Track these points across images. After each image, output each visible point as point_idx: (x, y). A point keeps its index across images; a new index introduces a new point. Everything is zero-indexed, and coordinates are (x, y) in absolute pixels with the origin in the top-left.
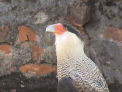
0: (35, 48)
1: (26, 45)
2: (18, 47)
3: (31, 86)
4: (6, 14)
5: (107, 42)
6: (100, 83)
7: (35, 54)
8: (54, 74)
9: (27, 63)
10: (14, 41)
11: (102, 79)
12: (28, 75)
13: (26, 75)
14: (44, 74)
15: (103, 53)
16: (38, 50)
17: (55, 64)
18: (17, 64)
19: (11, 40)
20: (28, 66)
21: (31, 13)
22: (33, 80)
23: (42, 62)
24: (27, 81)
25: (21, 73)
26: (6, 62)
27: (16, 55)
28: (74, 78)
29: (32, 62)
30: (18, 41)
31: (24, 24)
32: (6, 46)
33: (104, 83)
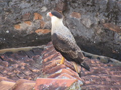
0: (41, 22)
1: (38, 21)
2: (34, 22)
3: (41, 38)
4: (29, 8)
5: (73, 19)
6: (70, 36)
7: (42, 25)
8: (50, 33)
9: (39, 29)
10: (32, 19)
11: (71, 35)
12: (39, 34)
13: (38, 34)
14: (46, 33)
15: (72, 24)
16: (43, 23)
17: (51, 29)
18: (34, 29)
19: (31, 19)
20: (39, 30)
21: (39, 7)
22: (41, 36)
23: (45, 28)
24: (39, 36)
25: (36, 33)
26: (29, 28)
27: (34, 25)
28: (58, 34)
29: (41, 28)
30: (34, 19)
31: (37, 12)
32: (29, 22)
33: (72, 36)
